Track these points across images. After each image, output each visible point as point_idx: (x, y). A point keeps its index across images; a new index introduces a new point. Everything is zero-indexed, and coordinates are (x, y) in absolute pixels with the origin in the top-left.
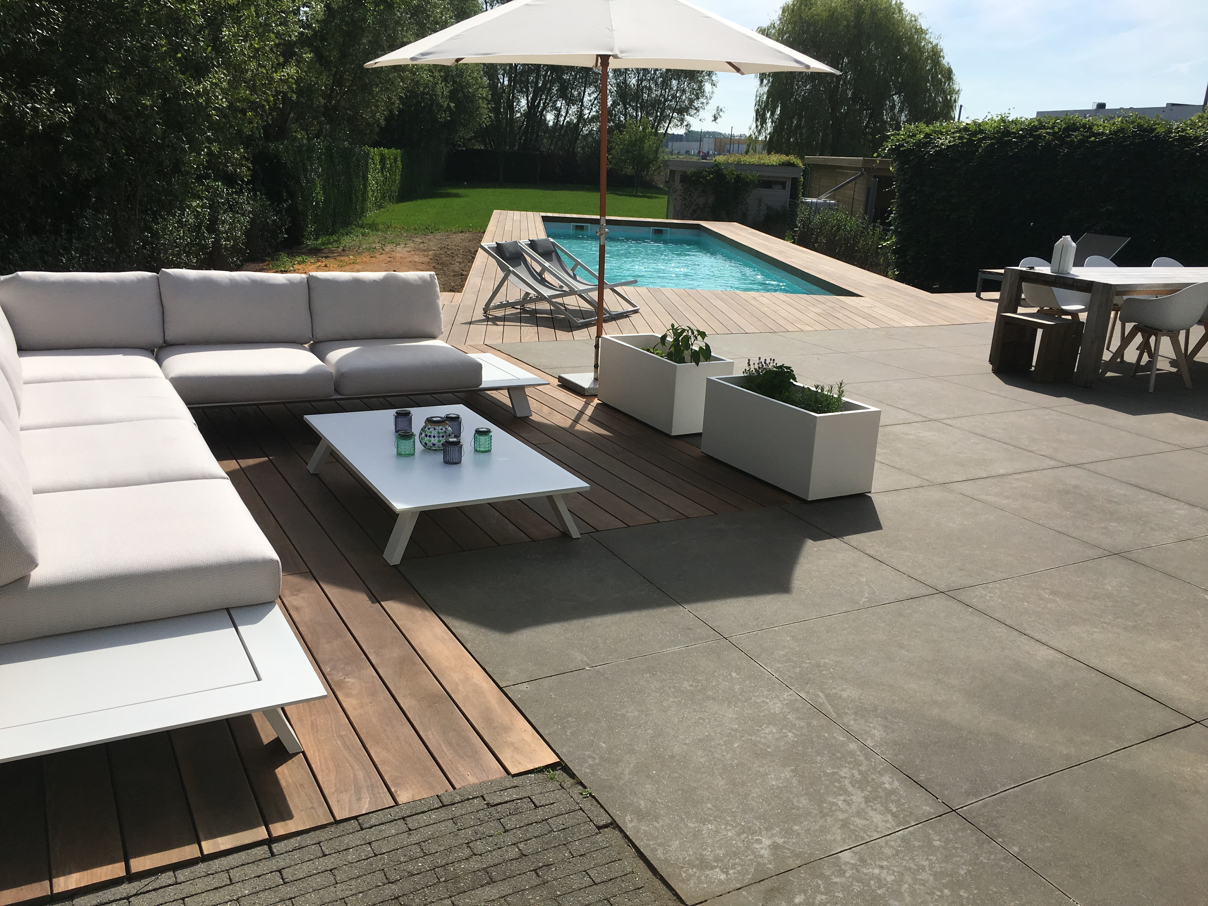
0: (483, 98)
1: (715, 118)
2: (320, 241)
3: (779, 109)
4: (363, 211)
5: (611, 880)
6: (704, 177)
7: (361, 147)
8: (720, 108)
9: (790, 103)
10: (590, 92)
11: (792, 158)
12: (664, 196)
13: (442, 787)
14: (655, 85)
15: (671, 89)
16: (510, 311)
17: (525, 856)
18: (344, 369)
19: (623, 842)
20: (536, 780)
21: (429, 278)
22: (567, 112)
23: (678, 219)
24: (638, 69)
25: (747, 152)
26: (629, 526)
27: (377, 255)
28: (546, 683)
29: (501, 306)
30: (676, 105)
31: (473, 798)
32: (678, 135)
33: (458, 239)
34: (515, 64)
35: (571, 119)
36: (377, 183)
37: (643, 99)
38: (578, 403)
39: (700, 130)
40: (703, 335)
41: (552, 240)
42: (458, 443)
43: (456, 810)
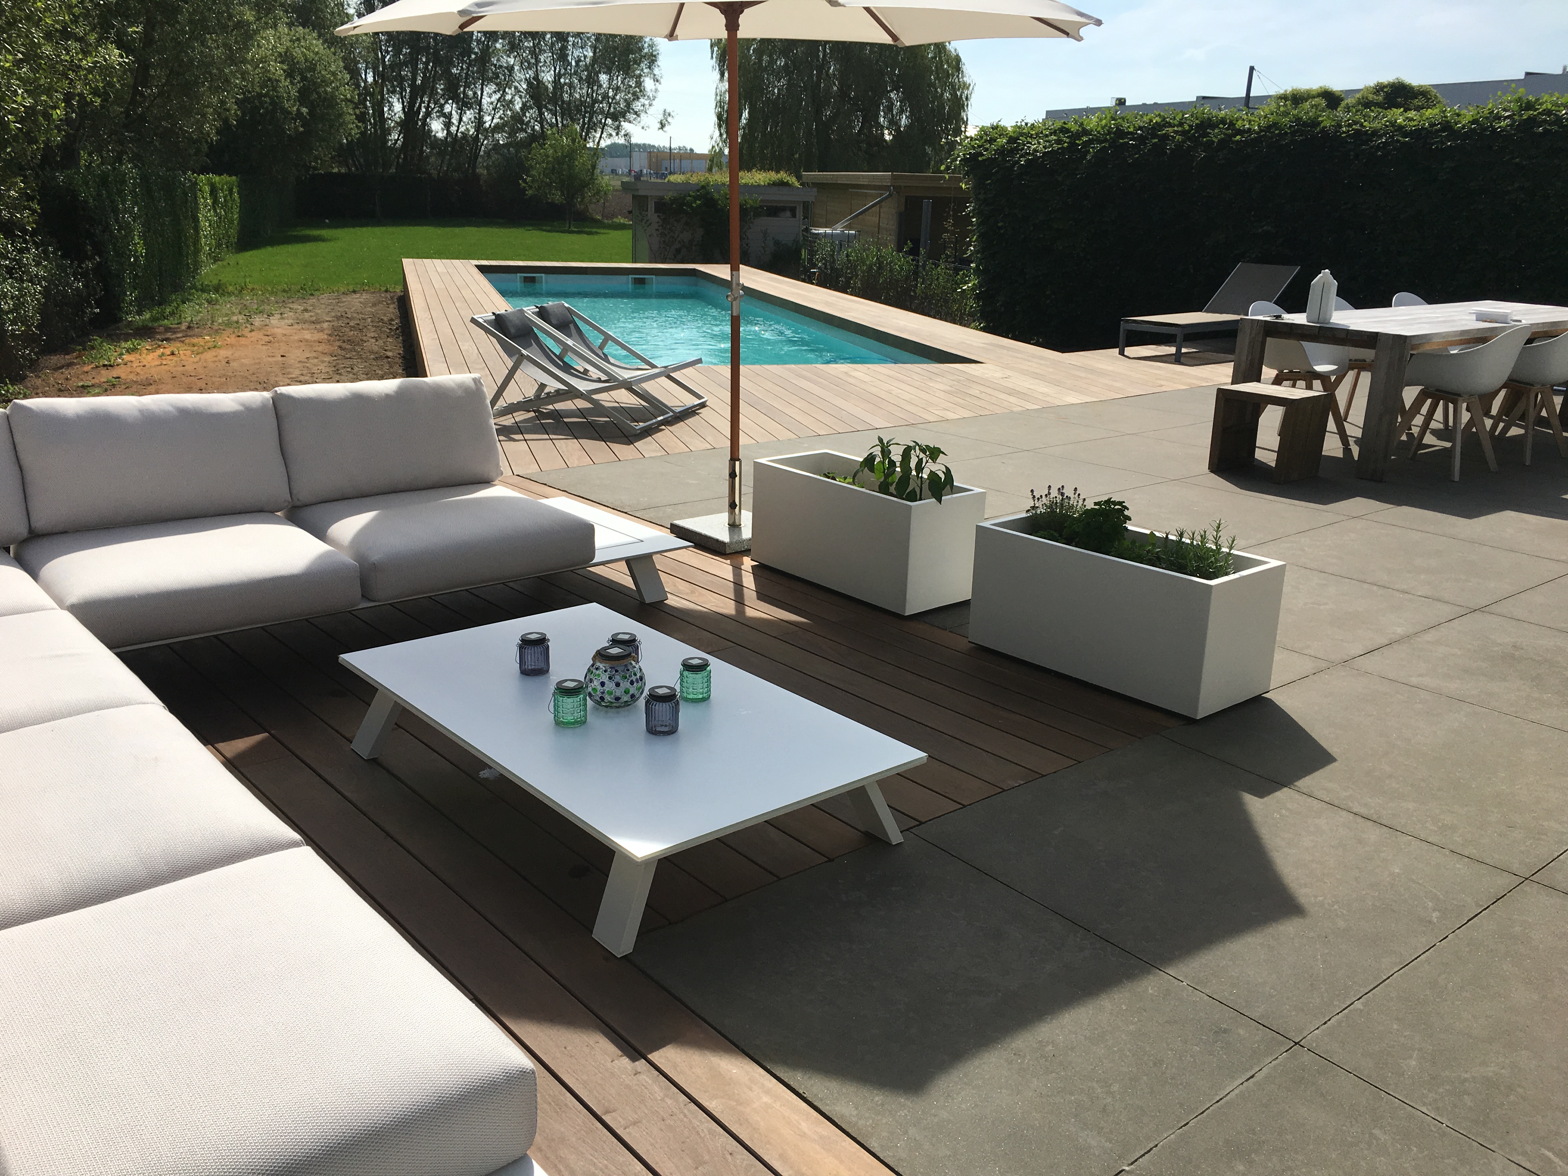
0: (346, 100)
1: (662, 126)
2: (147, 316)
3: (747, 111)
6: (689, 205)
7: (186, 174)
8: (668, 111)
9: (760, 103)
10: (490, 92)
11: (783, 175)
16: (520, 416)
18: (375, 557)
21: (472, 384)
26: (964, 806)
27: (246, 332)
30: (609, 108)
32: (611, 148)
33: (354, 302)
35: (467, 129)
36: (210, 225)
37: (563, 101)
38: (723, 568)
39: (642, 143)
40: (934, 453)
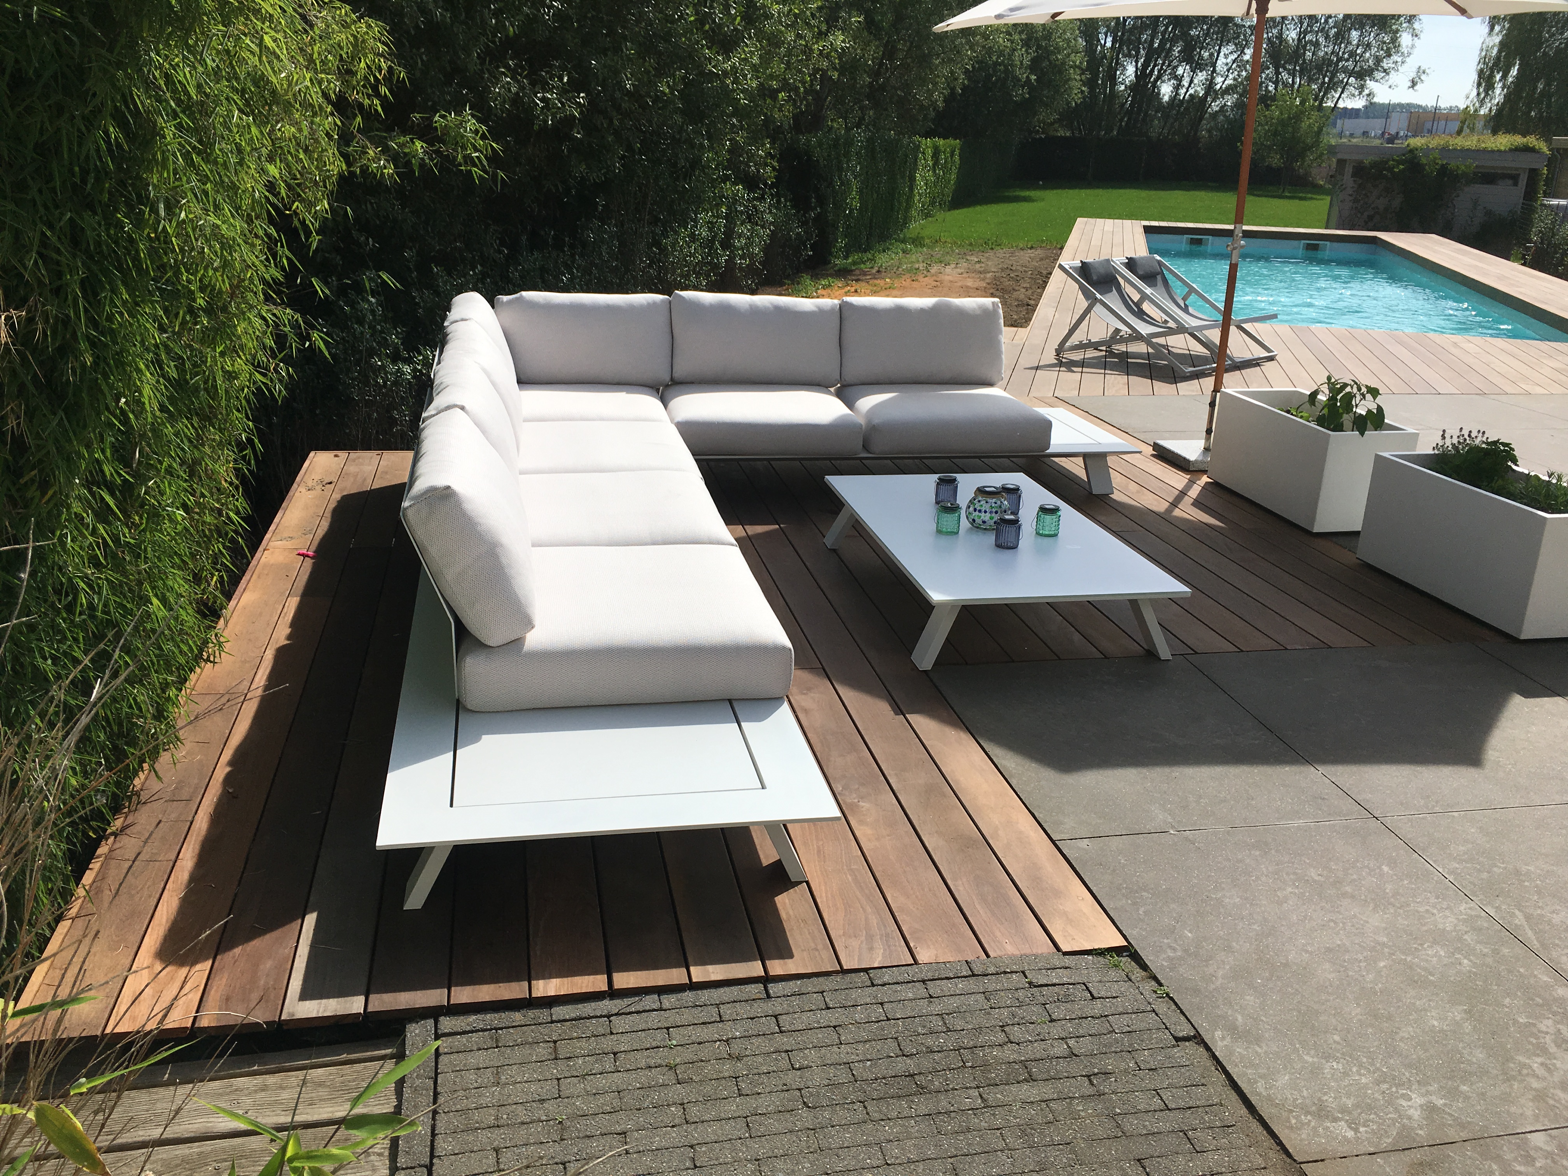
0: (1075, 67)
1: (1414, 84)
2: (850, 260)
3: (1517, 67)
4: (906, 221)
5: (1190, 1108)
6: (1390, 170)
7: (910, 137)
8: (1422, 68)
9: (1535, 58)
10: (1227, 52)
11: (1532, 141)
12: (1324, 197)
13: (973, 952)
14: (1326, 39)
15: (1349, 43)
16: (1091, 354)
17: (1076, 1056)
18: (876, 421)
19: (1209, 1063)
20: (1094, 963)
21: (991, 307)
22: (1191, 82)
23: (1344, 229)
24: (1301, 16)
25: (1459, 132)
26: (1242, 651)
27: (920, 278)
28: (1115, 842)
29: (1081, 346)
30: (1355, 66)
31: (1012, 972)
32: (1352, 109)
33: (1026, 257)
34: (1124, 18)
35: (1196, 91)
36: (926, 184)
37: (1304, 60)
38: (1178, 479)
39: (1387, 102)
40: (1374, 392)
41: (1158, 258)
42: (1016, 522)
43: (990, 984)
